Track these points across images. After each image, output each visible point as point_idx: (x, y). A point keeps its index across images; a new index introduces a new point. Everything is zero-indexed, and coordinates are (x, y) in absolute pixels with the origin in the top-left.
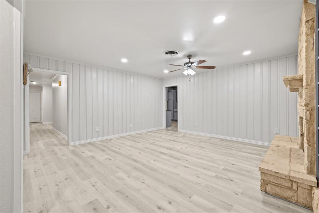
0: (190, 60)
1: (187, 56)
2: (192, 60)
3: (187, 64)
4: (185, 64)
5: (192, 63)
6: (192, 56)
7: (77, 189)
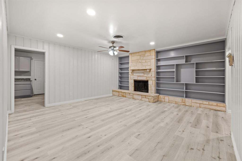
0: (113, 45)
1: (111, 42)
2: (114, 45)
3: (111, 47)
4: (110, 47)
5: (115, 47)
6: (114, 42)
7: (193, 137)
